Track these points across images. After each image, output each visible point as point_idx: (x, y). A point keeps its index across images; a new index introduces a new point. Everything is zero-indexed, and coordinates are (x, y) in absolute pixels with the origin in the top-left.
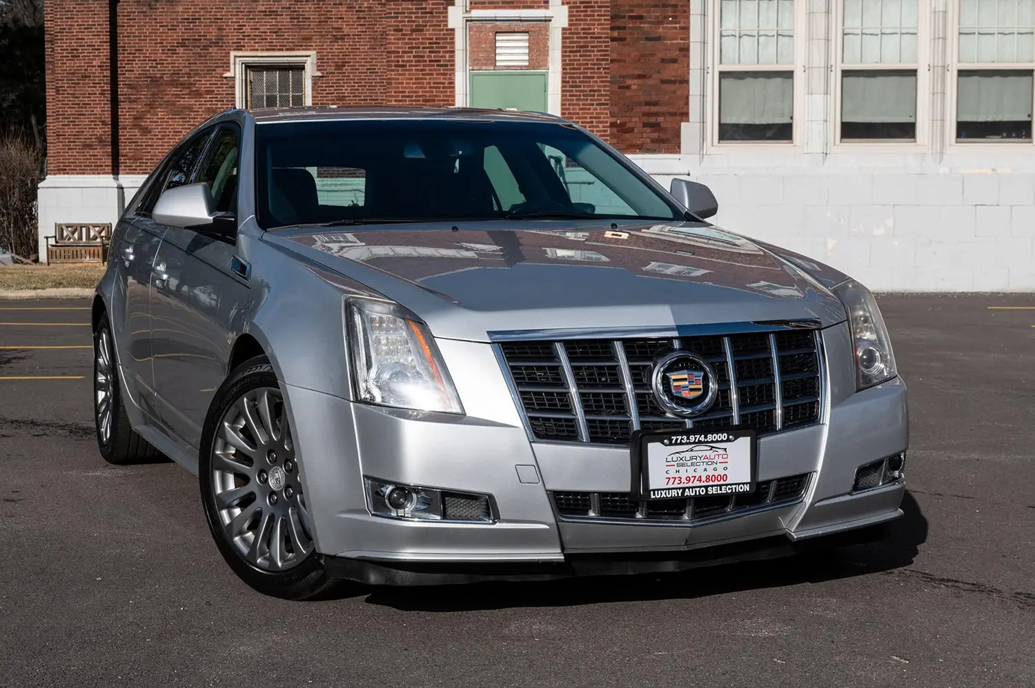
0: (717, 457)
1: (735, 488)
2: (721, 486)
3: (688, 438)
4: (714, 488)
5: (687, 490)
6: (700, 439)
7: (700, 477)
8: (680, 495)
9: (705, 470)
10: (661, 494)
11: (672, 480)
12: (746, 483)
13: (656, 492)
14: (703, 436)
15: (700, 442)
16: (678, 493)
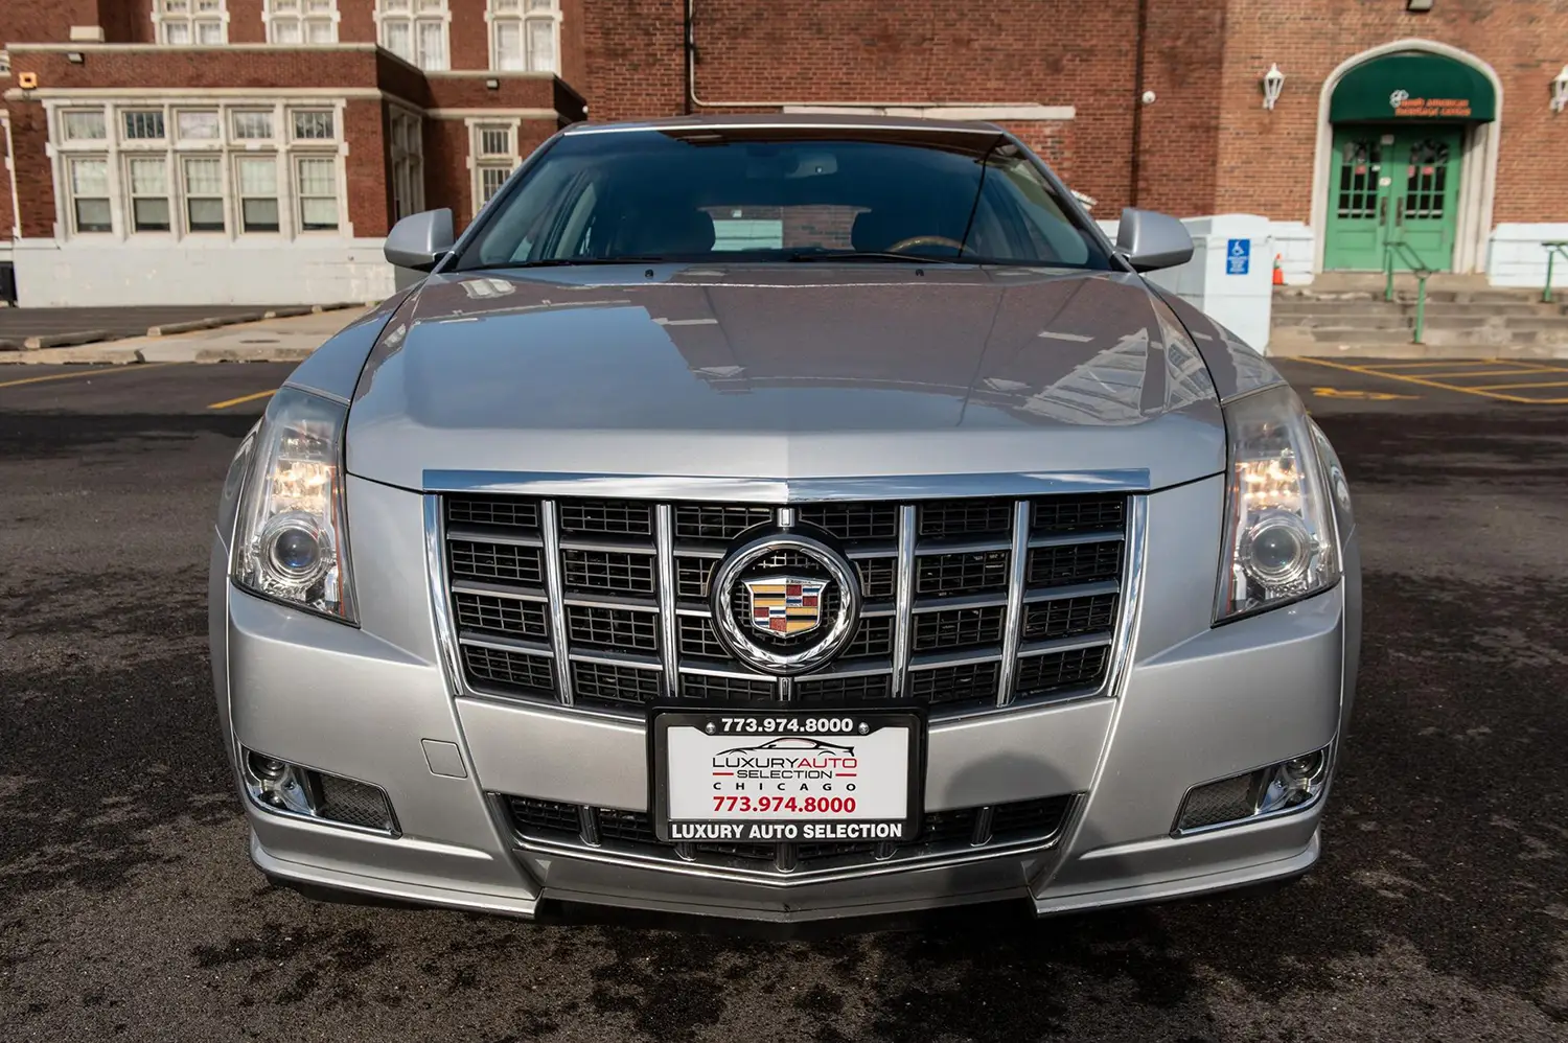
0: (830, 763)
1: (869, 830)
2: (834, 823)
3: (761, 723)
4: (818, 827)
5: (755, 827)
6: (789, 727)
7: (793, 800)
8: (738, 836)
9: (804, 787)
10: (696, 831)
11: (727, 803)
12: (895, 822)
13: (685, 826)
14: (795, 721)
15: (788, 733)
16: (733, 832)
